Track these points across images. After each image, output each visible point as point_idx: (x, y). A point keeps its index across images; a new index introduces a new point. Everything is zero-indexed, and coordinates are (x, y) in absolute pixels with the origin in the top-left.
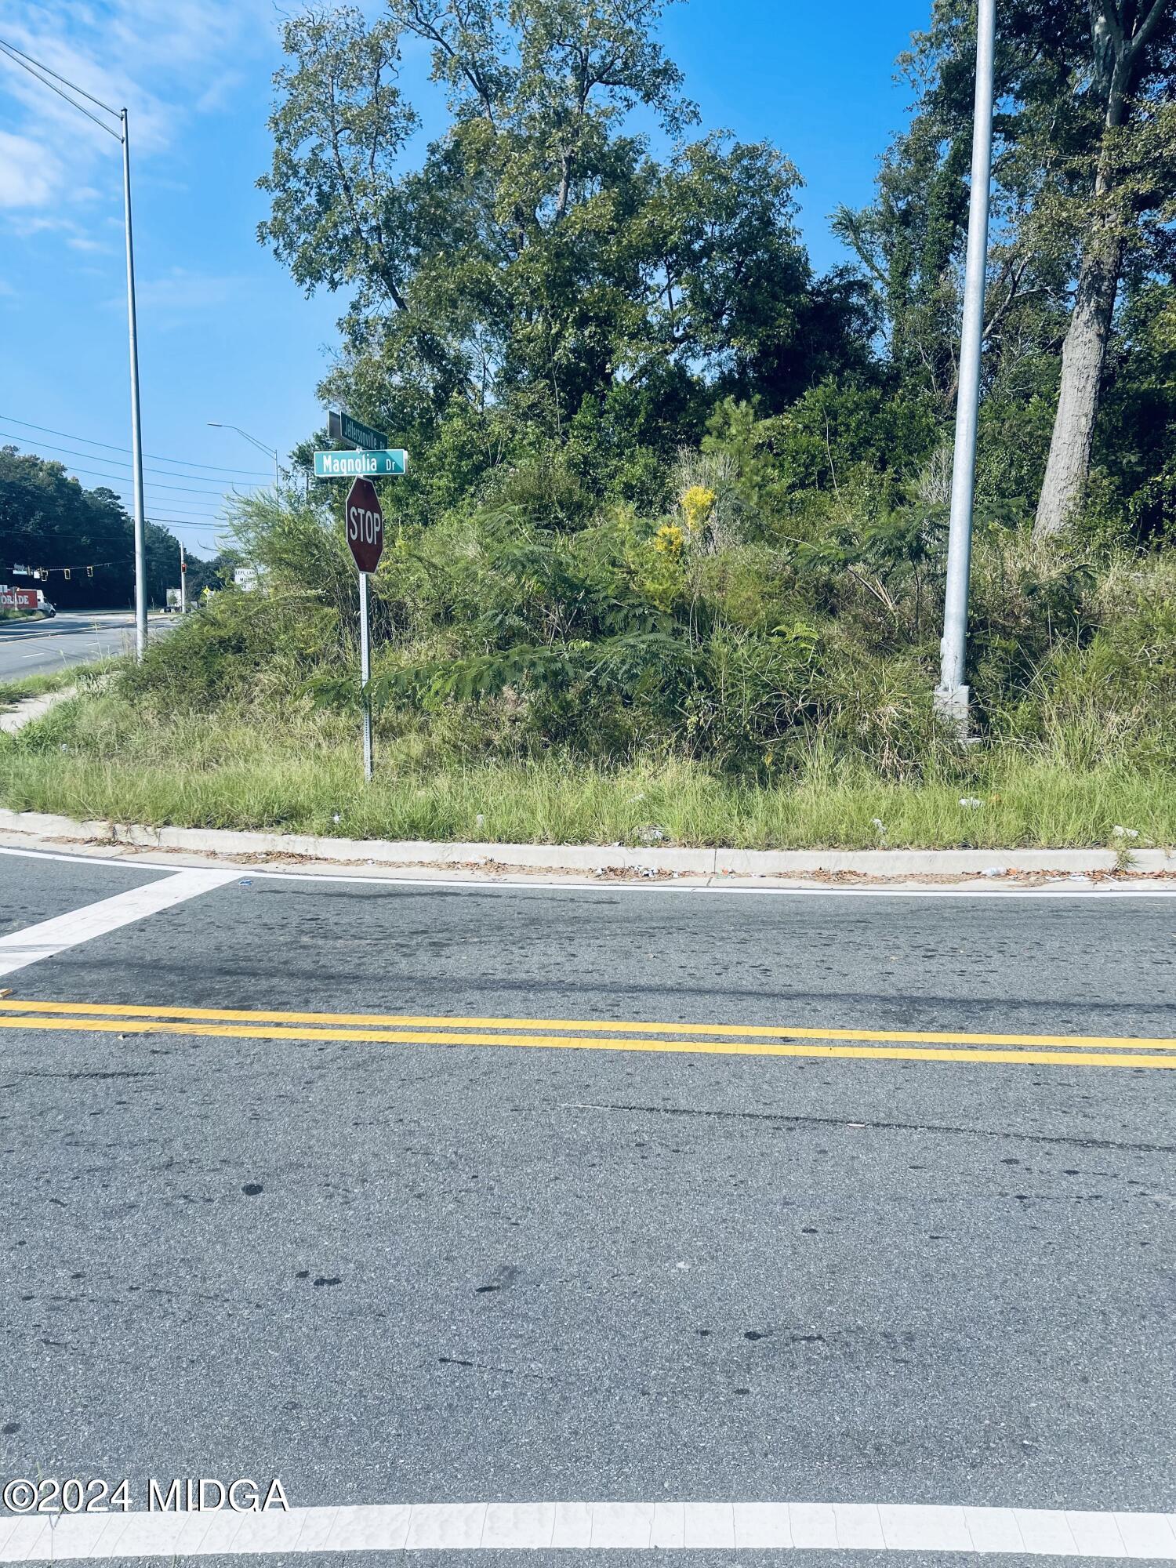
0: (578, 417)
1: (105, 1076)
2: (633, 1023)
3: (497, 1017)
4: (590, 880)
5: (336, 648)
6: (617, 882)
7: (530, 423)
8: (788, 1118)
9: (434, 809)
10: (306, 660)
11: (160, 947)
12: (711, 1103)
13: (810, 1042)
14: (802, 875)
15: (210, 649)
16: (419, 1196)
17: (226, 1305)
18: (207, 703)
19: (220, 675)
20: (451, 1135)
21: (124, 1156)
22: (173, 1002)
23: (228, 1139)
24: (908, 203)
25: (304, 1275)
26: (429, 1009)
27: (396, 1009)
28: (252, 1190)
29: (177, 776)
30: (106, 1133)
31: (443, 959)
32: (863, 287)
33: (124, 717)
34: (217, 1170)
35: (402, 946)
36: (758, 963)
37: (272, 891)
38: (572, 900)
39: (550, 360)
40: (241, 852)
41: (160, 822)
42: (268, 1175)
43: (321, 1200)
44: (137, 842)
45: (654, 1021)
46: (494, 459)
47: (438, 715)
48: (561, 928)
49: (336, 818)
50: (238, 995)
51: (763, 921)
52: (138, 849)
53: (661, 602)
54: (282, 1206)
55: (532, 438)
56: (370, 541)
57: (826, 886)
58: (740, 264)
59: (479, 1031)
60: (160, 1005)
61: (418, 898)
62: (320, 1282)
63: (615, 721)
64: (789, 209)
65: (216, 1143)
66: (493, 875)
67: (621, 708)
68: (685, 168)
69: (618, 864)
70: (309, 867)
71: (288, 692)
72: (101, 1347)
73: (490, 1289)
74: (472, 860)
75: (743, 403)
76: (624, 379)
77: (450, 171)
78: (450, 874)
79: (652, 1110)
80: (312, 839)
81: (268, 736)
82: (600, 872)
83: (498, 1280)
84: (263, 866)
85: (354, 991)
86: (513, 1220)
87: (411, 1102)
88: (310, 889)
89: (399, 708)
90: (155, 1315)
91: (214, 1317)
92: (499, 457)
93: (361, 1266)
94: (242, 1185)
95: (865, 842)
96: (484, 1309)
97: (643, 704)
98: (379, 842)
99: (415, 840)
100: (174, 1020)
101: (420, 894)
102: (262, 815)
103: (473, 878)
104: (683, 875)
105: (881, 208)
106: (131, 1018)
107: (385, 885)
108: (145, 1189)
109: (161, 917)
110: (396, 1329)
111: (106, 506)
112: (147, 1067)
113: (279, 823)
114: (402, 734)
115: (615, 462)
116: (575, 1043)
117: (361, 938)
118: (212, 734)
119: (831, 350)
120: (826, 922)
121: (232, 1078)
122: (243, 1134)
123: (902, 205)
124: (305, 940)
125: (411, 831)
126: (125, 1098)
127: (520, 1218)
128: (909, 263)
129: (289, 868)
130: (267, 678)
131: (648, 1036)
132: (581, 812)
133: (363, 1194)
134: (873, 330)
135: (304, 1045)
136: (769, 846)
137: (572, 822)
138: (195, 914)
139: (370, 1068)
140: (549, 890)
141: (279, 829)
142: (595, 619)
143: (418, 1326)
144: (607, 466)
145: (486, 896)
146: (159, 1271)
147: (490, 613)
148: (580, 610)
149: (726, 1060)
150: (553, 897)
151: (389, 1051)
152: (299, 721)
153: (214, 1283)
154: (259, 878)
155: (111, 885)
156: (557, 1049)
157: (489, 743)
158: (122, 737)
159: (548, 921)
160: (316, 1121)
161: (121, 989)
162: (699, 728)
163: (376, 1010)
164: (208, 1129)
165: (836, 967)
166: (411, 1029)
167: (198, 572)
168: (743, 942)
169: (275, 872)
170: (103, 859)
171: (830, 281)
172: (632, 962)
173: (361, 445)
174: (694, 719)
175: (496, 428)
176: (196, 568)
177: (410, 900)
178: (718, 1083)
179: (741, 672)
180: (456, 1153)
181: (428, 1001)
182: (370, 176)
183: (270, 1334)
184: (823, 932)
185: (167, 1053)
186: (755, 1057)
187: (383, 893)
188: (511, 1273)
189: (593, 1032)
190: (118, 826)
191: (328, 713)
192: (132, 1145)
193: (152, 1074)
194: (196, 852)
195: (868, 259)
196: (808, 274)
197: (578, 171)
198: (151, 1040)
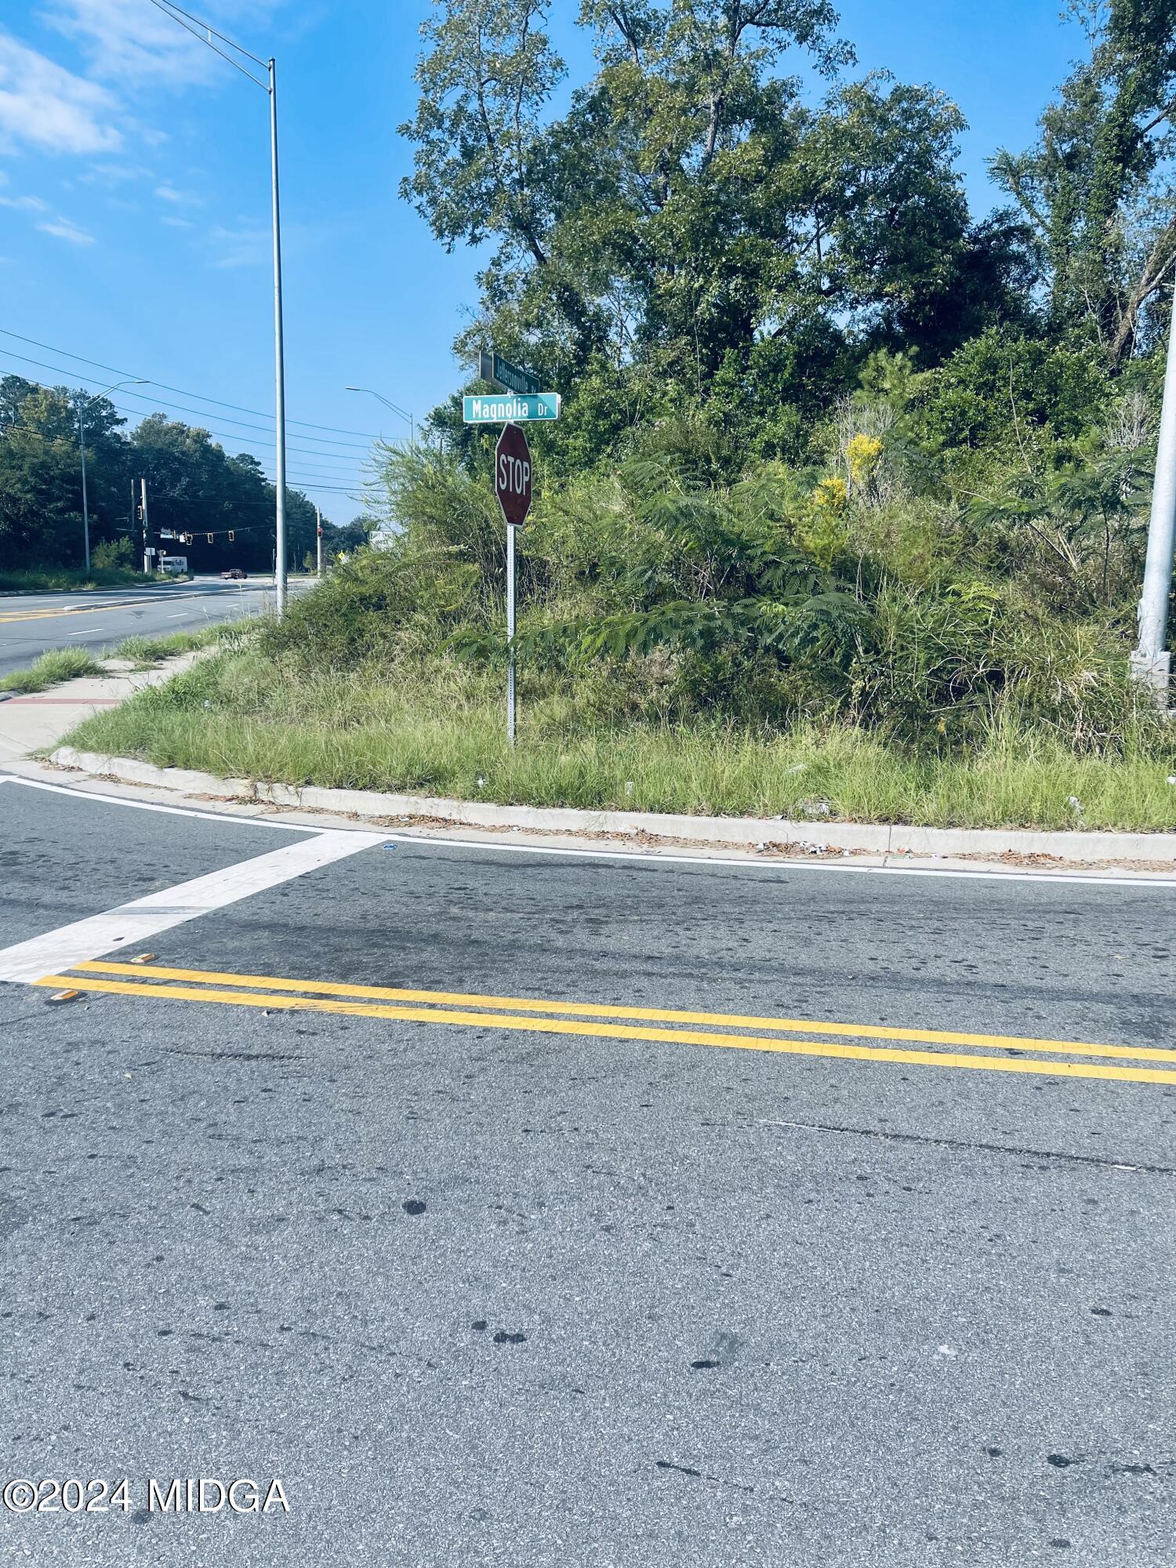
0: (719, 374)
1: (249, 1057)
2: (827, 1024)
3: (670, 1009)
4: (752, 855)
5: (478, 607)
6: (781, 859)
7: (669, 381)
8: (1036, 1153)
9: (582, 775)
10: (447, 618)
11: (306, 911)
12: (937, 1127)
13: (1041, 1056)
14: (989, 858)
15: (351, 607)
16: (607, 1229)
17: (393, 1360)
18: (347, 662)
19: (361, 633)
20: (636, 1151)
21: (271, 1156)
22: (318, 975)
23: (384, 1142)
24: (1073, 146)
25: (481, 1326)
26: (593, 996)
27: (558, 993)
28: (415, 1208)
29: (318, 734)
30: (251, 1127)
31: (603, 938)
32: (1025, 233)
33: (265, 673)
34: (373, 1179)
35: (557, 921)
36: (960, 958)
37: (416, 856)
38: (735, 877)
39: (691, 316)
40: (383, 814)
41: (302, 781)
42: (431, 1190)
43: (493, 1227)
44: (279, 801)
45: (851, 1022)
46: (632, 418)
47: (582, 677)
48: (728, 908)
49: (480, 782)
50: (388, 970)
51: (955, 909)
52: (280, 808)
53: (822, 558)
54: (448, 1231)
55: (672, 394)
56: (519, 491)
57: (1018, 870)
58: (894, 211)
59: (652, 1024)
60: (305, 979)
61: (569, 868)
62: (501, 1338)
63: (770, 686)
64: (949, 153)
65: (371, 1146)
66: (645, 847)
67: (777, 672)
68: (840, 111)
69: (780, 839)
70: (453, 832)
71: (429, 651)
72: (248, 1407)
73: (707, 1364)
74: (622, 830)
75: (899, 356)
76: (769, 333)
77: (594, 119)
78: (601, 844)
79: (868, 1132)
80: (456, 803)
81: (410, 695)
82: (761, 846)
83: (717, 1353)
84: (406, 830)
85: (511, 970)
86: (724, 1270)
87: (585, 1106)
88: (457, 856)
89: (541, 669)
90: (311, 1367)
91: (379, 1376)
92: (637, 416)
93: (547, 1320)
94: (403, 1201)
95: (1061, 823)
96: (704, 1392)
97: (801, 668)
98: (525, 808)
99: (562, 807)
100: (321, 996)
101: (574, 866)
102: (405, 776)
103: (624, 849)
104: (853, 853)
105: (1044, 152)
106: (275, 992)
107: (534, 854)
108: (294, 1198)
109: (303, 882)
110: (598, 1412)
111: (247, 472)
112: (294, 1049)
113: (422, 785)
114: (544, 695)
115: (756, 420)
116: (764, 1045)
117: (513, 911)
118: (352, 692)
119: (990, 300)
120: (1029, 912)
121: (386, 1066)
122: (400, 1137)
123: (1066, 148)
124: (454, 910)
125: (558, 798)
126: (270, 1085)
127: (732, 1266)
128: (1073, 209)
129: (433, 833)
130: (407, 636)
131: (848, 1041)
132: (737, 781)
133: (541, 1221)
134: (1034, 279)
135: (462, 1031)
136: (951, 824)
137: (730, 794)
138: (338, 879)
139: (535, 1062)
140: (709, 865)
141: (423, 792)
142: (749, 576)
143: (625, 1411)
144: (748, 424)
145: (640, 869)
146: (314, 1307)
147: (639, 568)
148: (733, 567)
149: (945, 1075)
150: (713, 873)
151: (555, 1043)
152: (440, 681)
153: (377, 1329)
154: (403, 843)
155: (253, 845)
156: (744, 1050)
157: (634, 707)
158: (262, 694)
159: (713, 901)
160: (481, 1125)
161: (264, 959)
162: (864, 693)
163: (537, 994)
164: (361, 1129)
165: (1051, 965)
166: (577, 1018)
167: (333, 538)
168: (938, 931)
169: (418, 836)
170: (246, 818)
171: (990, 226)
172: (814, 950)
173: (512, 388)
174: (859, 684)
175: (636, 386)
176: (331, 533)
177: (561, 871)
178: (941, 1103)
179: (912, 632)
180: (644, 1175)
181: (592, 985)
182: (515, 126)
183: (447, 1407)
184: (1029, 923)
185: (314, 1034)
186: (980, 1072)
187: (532, 862)
188: (732, 1344)
189: (783, 1032)
190: (259, 785)
191: (469, 673)
192: (281, 1143)
193: (298, 1057)
194: (337, 813)
195: (1028, 204)
196: (966, 221)
197: (728, 115)
198: (297, 1018)
